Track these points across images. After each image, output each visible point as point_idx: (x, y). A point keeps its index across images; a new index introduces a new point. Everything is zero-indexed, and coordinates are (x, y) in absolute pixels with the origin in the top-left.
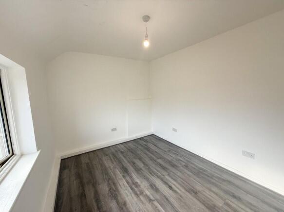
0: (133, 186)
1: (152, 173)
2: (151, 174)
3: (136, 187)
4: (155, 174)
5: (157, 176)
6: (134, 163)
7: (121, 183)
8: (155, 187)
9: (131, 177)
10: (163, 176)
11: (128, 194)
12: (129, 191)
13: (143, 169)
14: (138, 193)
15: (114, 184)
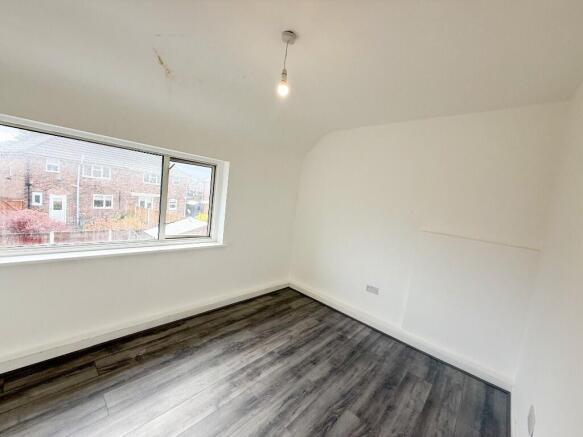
0: (250, 370)
1: (293, 401)
2: (289, 398)
3: (249, 375)
4: (290, 406)
5: (285, 413)
6: (314, 363)
7: (255, 352)
8: (249, 407)
9: (272, 364)
10: (289, 428)
11: (233, 366)
12: (238, 366)
13: (302, 381)
14: (236, 380)
15: (253, 345)
